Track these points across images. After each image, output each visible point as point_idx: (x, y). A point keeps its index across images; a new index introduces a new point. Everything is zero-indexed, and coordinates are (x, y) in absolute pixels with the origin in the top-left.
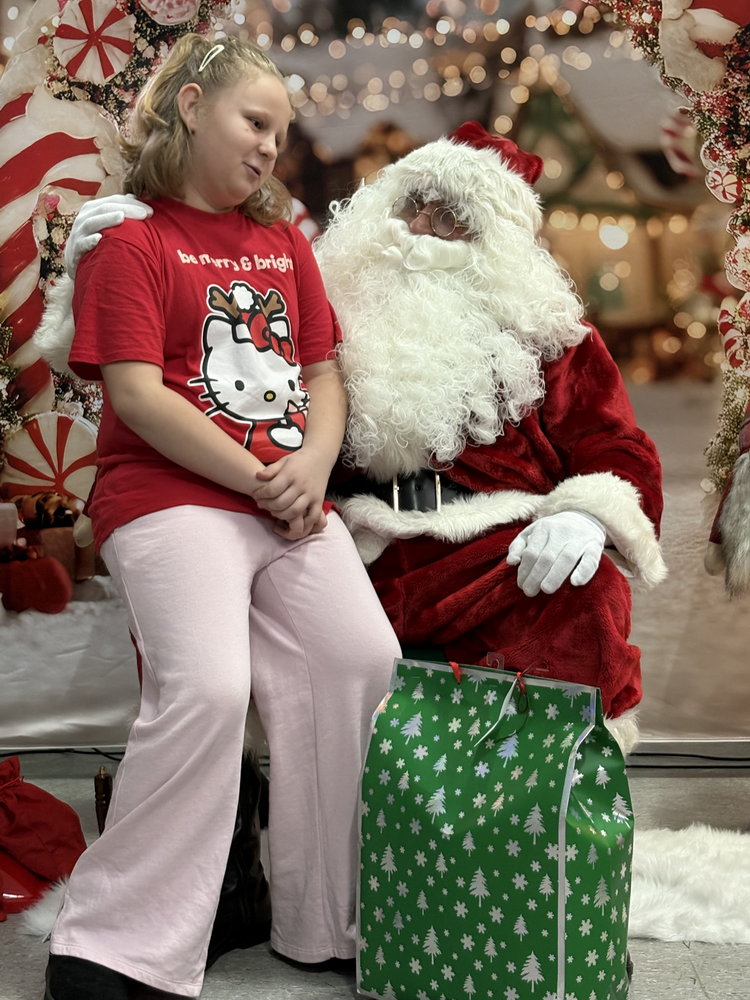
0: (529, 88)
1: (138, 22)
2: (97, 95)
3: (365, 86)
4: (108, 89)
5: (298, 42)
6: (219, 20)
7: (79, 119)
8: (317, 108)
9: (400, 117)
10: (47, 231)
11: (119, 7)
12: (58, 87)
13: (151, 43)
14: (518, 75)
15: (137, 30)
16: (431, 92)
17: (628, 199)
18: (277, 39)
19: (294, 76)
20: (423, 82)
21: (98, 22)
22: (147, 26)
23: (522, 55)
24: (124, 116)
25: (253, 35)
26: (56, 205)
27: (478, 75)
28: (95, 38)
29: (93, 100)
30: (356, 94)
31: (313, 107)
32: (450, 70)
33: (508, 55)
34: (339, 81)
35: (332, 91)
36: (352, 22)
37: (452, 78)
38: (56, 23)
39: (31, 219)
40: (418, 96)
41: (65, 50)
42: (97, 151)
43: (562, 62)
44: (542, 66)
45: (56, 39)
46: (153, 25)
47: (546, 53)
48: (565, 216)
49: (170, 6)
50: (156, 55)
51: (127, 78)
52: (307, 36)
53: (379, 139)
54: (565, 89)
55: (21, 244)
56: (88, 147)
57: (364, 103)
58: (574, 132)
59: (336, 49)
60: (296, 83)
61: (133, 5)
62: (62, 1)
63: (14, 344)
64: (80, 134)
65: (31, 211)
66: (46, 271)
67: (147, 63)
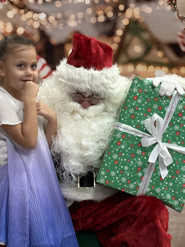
0: (129, 19)
3: (68, 17)
5: (44, 1)
8: (51, 25)
9: (82, 29)
14: (125, 15)
16: (93, 20)
17: (165, 61)
19: (42, 13)
20: (90, 16)
23: (126, 7)
27: (110, 14)
30: (65, 21)
31: (49, 25)
32: (100, 13)
33: (121, 7)
34: (59, 15)
35: (56, 19)
37: (101, 15)
40: (89, 22)
43: (141, 10)
44: (134, 12)
47: (136, 7)
48: (142, 66)
54: (142, 20)
57: (68, 24)
58: (145, 36)
59: (58, 4)
60: (42, 16)
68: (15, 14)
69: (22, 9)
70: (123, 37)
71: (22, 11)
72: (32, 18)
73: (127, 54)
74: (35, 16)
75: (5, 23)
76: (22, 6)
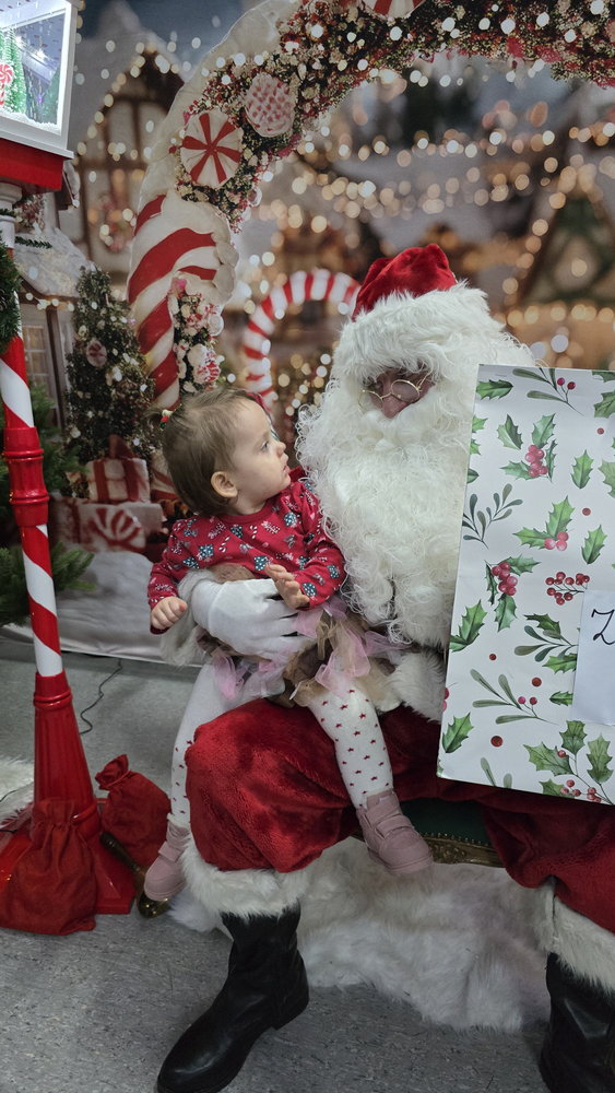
0: (566, 194)
1: (245, 134)
2: (214, 197)
3: (425, 191)
4: (222, 190)
5: (373, 152)
6: (309, 132)
7: (201, 217)
8: (385, 210)
9: (453, 219)
10: (177, 306)
11: (230, 121)
12: (185, 190)
13: (255, 153)
14: (556, 186)
15: (245, 141)
16: (480, 198)
18: (355, 149)
19: (367, 182)
20: (474, 188)
21: (214, 135)
22: (253, 138)
23: (563, 164)
24: (234, 215)
25: (336, 144)
26: (183, 287)
27: (522, 183)
28: (212, 149)
29: (210, 201)
30: (417, 199)
31: (381, 210)
32: (499, 178)
33: (551, 164)
34: (404, 187)
35: (398, 196)
36: (418, 134)
37: (500, 185)
38: (182, 136)
39: (167, 297)
40: (468, 202)
41: (190, 157)
42: (213, 244)
43: (598, 170)
44: (580, 175)
45: (182, 149)
46: (257, 137)
47: (585, 163)
48: (585, 309)
49: (270, 120)
50: (259, 164)
51: (237, 183)
52: (380, 147)
53: (435, 238)
54: (597, 197)
55: (159, 318)
56: (207, 240)
57: (424, 206)
58: (601, 236)
59: (404, 158)
60: (367, 189)
61: (241, 120)
62: (187, 116)
63: (158, 391)
64: (201, 230)
65: (167, 291)
66: (178, 337)
67: (252, 170)
68: (309, 189)
69: (323, 172)
70: (547, 239)
71: (324, 178)
72: (344, 194)
73: (552, 279)
74: (352, 187)
75: (288, 207)
76: (324, 166)
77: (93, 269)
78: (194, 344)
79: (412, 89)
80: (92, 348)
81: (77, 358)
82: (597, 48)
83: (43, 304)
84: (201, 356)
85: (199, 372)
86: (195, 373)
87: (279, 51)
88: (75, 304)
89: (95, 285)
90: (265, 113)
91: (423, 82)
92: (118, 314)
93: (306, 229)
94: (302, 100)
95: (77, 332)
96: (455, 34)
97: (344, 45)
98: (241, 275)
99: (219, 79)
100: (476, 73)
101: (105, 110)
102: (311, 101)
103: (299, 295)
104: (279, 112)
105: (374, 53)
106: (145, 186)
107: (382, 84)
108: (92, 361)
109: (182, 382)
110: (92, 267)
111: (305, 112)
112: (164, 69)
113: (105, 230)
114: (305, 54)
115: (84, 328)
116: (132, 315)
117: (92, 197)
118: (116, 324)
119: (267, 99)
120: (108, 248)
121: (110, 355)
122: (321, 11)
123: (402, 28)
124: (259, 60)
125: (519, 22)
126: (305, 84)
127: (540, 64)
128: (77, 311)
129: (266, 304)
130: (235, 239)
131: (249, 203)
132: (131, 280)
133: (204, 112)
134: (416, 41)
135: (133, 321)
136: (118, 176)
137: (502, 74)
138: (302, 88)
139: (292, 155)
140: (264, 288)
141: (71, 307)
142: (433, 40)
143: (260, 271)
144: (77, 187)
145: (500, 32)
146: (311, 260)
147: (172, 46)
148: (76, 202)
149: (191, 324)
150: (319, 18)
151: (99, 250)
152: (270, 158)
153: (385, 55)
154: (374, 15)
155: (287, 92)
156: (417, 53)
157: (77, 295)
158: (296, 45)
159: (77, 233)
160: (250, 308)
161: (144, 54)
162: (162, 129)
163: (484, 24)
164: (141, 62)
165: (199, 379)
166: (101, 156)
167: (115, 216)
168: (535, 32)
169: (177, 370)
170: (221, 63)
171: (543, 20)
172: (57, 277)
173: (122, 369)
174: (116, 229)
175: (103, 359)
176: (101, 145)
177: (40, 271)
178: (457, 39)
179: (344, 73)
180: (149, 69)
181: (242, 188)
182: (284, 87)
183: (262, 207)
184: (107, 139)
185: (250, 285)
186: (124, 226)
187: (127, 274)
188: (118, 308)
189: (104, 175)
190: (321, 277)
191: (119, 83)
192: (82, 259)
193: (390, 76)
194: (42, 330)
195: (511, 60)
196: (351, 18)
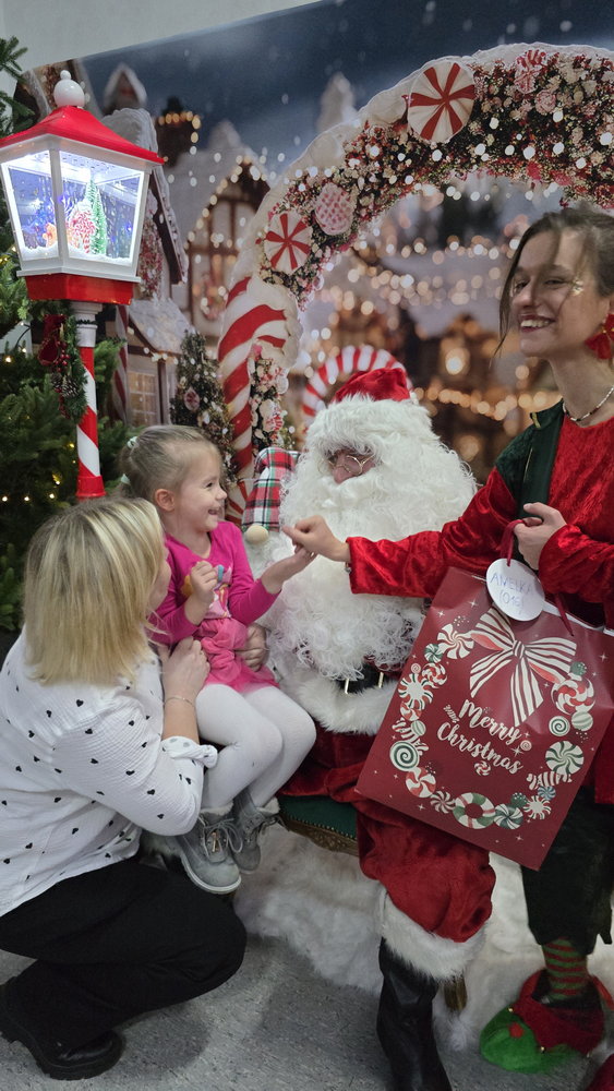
1: (314, 232)
2: (287, 281)
3: (454, 285)
4: (294, 276)
5: (413, 250)
6: (363, 233)
7: (276, 297)
8: (420, 299)
9: (476, 310)
10: (254, 367)
11: (303, 221)
12: (266, 274)
13: (320, 247)
15: (313, 237)
18: (399, 248)
19: (408, 275)
21: (290, 231)
22: (320, 235)
24: (302, 297)
25: (384, 244)
26: (259, 352)
28: (288, 242)
29: (284, 284)
30: (447, 292)
31: (417, 300)
34: (437, 281)
35: (432, 288)
36: (451, 237)
38: (266, 231)
39: (247, 360)
40: (490, 295)
42: (284, 318)
45: (266, 241)
46: (323, 234)
49: (334, 221)
50: (323, 256)
51: (305, 271)
52: (419, 247)
53: (460, 326)
55: (240, 375)
56: (279, 315)
57: (452, 298)
59: (438, 257)
60: (407, 281)
61: (312, 220)
62: (271, 215)
63: (235, 435)
64: (276, 307)
65: (247, 354)
66: (253, 393)
67: (317, 261)
68: (361, 276)
69: (373, 265)
71: (374, 270)
72: (389, 285)
74: (396, 278)
75: (344, 293)
76: (374, 261)
77: (194, 332)
78: (265, 399)
79: (448, 201)
80: (189, 395)
81: (177, 402)
82: (604, 175)
83: (156, 357)
84: (270, 409)
85: (268, 422)
86: (264, 423)
87: (344, 167)
88: (179, 359)
89: (194, 345)
90: (330, 216)
91: (457, 197)
92: (209, 370)
93: (357, 311)
94: (360, 207)
95: (179, 381)
96: (485, 157)
97: (395, 164)
98: (304, 345)
99: (297, 186)
100: (501, 191)
101: (211, 208)
102: (367, 207)
103: (348, 366)
104: (341, 215)
105: (418, 171)
106: (236, 268)
107: (423, 197)
108: (188, 405)
109: (254, 429)
110: (193, 331)
111: (361, 216)
112: (256, 178)
113: (204, 302)
114: (364, 169)
115: (184, 379)
116: (220, 371)
117: (197, 275)
118: (208, 378)
119: (333, 205)
120: (206, 316)
121: (202, 402)
122: (379, 136)
123: (443, 151)
124: (328, 173)
125: (538, 150)
126: (363, 194)
127: (554, 187)
128: (180, 365)
129: (322, 371)
130: (301, 316)
131: (314, 287)
132: (221, 343)
133: (283, 213)
134: (453, 162)
135: (220, 376)
136: (217, 259)
137: (522, 193)
138: (360, 197)
139: (349, 250)
140: (321, 357)
141: (176, 361)
142: (467, 162)
143: (318, 344)
144: (186, 267)
145: (522, 158)
146: (360, 336)
147: (263, 159)
148: (185, 279)
149: (264, 382)
150: (377, 141)
151: (198, 317)
152: (332, 252)
153: (427, 172)
154: (420, 140)
155: (348, 200)
156: (453, 172)
157: (181, 352)
158: (357, 162)
159: (184, 303)
160: (309, 373)
161: (242, 165)
162: (253, 224)
163: (510, 150)
164: (239, 170)
165: (268, 428)
166: (205, 243)
167: (212, 291)
168: (551, 159)
169: (251, 419)
170: (299, 174)
171: (559, 148)
172: (167, 336)
173: (210, 414)
174: (213, 302)
175: (197, 405)
176: (205, 234)
177: (155, 331)
178: (486, 162)
179: (393, 186)
180: (245, 177)
181: (309, 275)
182: (346, 195)
183: (324, 292)
184: (210, 228)
185: (311, 354)
186: (218, 299)
187: (218, 338)
188: (210, 365)
189: (207, 258)
190: (367, 351)
191: (222, 187)
192: (187, 324)
193: (430, 190)
194: (153, 378)
195: (530, 182)
196: (402, 142)
